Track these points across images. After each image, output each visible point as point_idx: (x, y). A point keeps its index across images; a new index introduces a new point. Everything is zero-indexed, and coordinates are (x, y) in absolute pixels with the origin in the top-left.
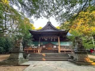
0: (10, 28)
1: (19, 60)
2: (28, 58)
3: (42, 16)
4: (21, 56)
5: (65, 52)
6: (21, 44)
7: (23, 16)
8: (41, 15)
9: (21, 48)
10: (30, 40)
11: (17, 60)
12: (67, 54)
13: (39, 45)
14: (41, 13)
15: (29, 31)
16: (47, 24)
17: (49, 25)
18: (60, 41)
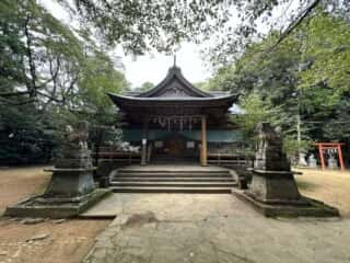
0: (52, 84)
2: (111, 185)
3: (151, 47)
6: (84, 145)
7: (88, 44)
8: (148, 45)
9: (86, 158)
10: (113, 127)
11: (74, 199)
12: (228, 172)
13: (144, 142)
14: (147, 36)
15: (111, 96)
16: (168, 76)
17: (175, 77)
18: (207, 128)
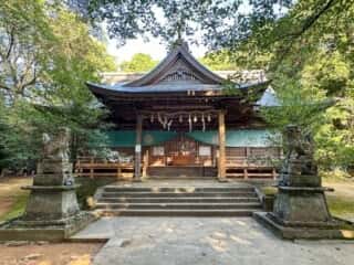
1: (63, 220)
4: (69, 203)
5: (247, 174)
6: (64, 157)
9: (67, 173)
10: (97, 131)
12: (253, 190)
13: (138, 149)
